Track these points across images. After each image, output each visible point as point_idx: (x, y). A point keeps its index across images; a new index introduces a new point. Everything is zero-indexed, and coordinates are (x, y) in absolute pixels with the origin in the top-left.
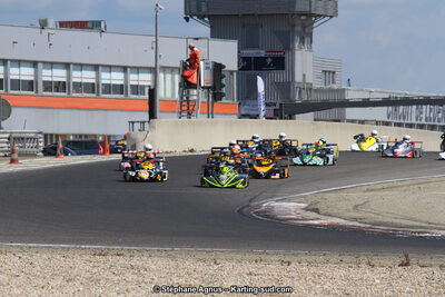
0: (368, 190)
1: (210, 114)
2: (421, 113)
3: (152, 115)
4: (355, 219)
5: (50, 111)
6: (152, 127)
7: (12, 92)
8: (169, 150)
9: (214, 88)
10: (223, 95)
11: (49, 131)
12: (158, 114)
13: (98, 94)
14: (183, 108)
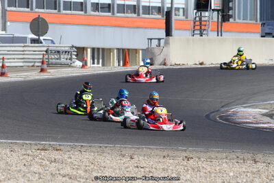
3: (168, 33)
5: (97, 28)
6: (167, 43)
7: (64, 12)
8: (181, 63)
9: (223, 10)
10: (230, 16)
11: (96, 45)
12: (174, 32)
13: (139, 15)
14: (196, 28)
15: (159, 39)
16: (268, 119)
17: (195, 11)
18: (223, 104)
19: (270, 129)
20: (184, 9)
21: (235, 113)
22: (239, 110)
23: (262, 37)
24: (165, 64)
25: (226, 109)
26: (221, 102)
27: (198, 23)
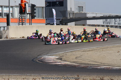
0: (84, 51)
1: (30, 23)
2: (116, 21)
3: (8, 24)
4: (74, 62)
6: (8, 29)
8: (14, 37)
10: (35, 16)
12: (11, 24)
14: (20, 21)
15: (4, 27)
16: (60, 61)
17: (19, 14)
18: (38, 55)
19: (62, 65)
20: (11, 13)
21: (45, 59)
22: (46, 57)
23: (46, 25)
24: (7, 38)
25: (40, 57)
26: (37, 54)
27: (21, 20)
